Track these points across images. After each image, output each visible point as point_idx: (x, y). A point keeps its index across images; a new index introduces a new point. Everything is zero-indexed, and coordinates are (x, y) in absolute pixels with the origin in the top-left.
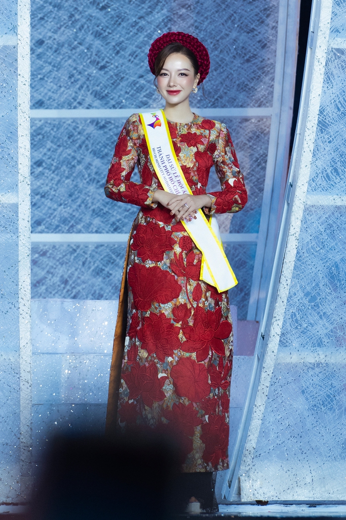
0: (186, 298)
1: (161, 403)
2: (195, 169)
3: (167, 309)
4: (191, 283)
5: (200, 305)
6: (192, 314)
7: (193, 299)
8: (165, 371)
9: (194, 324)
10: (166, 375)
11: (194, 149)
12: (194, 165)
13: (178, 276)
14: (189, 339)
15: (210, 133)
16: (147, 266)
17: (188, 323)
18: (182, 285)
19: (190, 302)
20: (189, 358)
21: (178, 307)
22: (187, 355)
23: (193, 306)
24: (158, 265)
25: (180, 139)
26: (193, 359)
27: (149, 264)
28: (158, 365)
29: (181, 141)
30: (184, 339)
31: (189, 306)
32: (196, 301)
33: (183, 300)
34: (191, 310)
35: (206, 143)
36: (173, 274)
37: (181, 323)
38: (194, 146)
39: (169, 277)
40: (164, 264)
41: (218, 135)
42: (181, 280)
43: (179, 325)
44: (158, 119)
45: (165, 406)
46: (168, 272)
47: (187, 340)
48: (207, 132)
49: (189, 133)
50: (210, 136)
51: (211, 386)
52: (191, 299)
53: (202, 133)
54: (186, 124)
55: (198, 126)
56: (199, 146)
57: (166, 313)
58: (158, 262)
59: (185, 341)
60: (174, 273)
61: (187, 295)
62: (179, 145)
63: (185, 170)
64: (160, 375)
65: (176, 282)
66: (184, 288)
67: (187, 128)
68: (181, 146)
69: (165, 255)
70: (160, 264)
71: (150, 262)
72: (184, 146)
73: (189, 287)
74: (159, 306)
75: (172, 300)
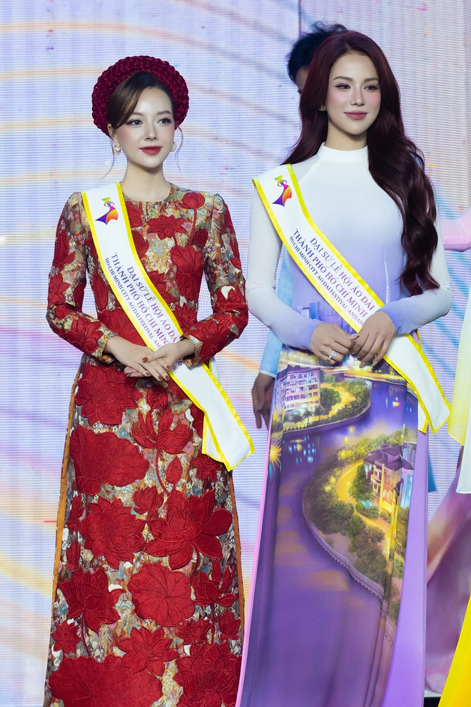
0: (155, 478)
1: (112, 626)
2: (172, 275)
3: (125, 494)
4: (164, 457)
5: (178, 489)
6: (165, 501)
7: (167, 480)
8: (120, 581)
9: (167, 516)
10: (122, 588)
11: (170, 243)
12: (171, 270)
13: (144, 447)
14: (158, 536)
15: (196, 214)
16: (96, 431)
17: (158, 514)
18: (150, 461)
19: (162, 484)
20: (158, 565)
21: (142, 491)
22: (155, 559)
23: (165, 490)
24: (114, 431)
25: (148, 227)
26: (165, 565)
27: (99, 428)
28: (108, 573)
29: (149, 232)
30: (152, 538)
31: (160, 490)
32: (172, 483)
33: (151, 482)
34: (163, 496)
35: (189, 230)
36: (136, 444)
37: (146, 514)
38: (170, 237)
39: (129, 448)
40: (123, 429)
41: (209, 215)
42: (149, 454)
43: (143, 517)
44: (112, 208)
45: (119, 633)
46: (128, 441)
47: (155, 540)
48: (191, 212)
49: (162, 216)
50: (195, 218)
51: (194, 603)
52: (164, 479)
53: (182, 216)
54: (157, 203)
55: (177, 204)
56: (178, 235)
57: (124, 500)
58: (114, 425)
59: (152, 540)
60: (138, 443)
61: (158, 474)
62: (145, 238)
63: (156, 278)
64: (111, 587)
65: (141, 456)
66: (152, 465)
67: (159, 208)
68: (149, 239)
69: (124, 416)
70: (115, 429)
71: (101, 425)
72: (154, 240)
73: (160, 463)
74: (113, 489)
75: (133, 481)
